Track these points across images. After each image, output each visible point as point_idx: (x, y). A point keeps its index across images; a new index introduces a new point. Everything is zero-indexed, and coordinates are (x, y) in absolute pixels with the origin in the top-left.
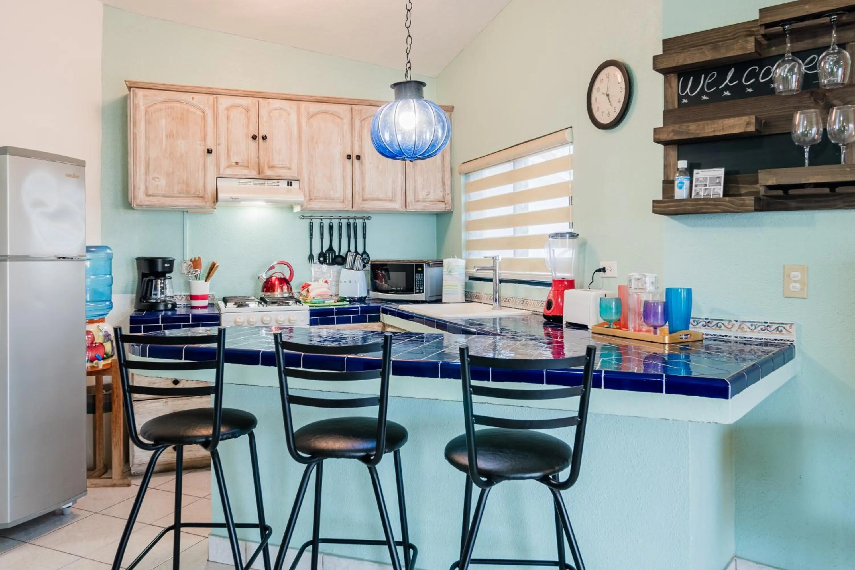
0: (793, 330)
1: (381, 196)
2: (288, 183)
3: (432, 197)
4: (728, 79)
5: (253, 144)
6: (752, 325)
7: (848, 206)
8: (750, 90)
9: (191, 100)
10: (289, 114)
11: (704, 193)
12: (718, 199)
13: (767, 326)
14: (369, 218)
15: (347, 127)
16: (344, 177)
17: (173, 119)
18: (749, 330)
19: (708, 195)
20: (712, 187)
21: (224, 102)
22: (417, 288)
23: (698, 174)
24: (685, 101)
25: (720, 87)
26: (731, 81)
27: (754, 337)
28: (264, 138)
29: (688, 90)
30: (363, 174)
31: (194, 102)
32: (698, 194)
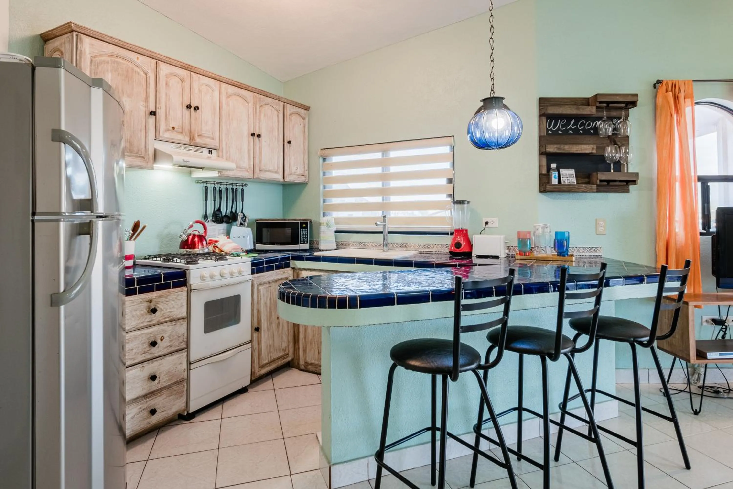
0: (601, 250)
1: (271, 168)
2: (209, 151)
3: (298, 172)
4: (571, 124)
5: (186, 112)
6: (583, 249)
7: (624, 191)
8: (581, 132)
9: (136, 60)
10: (213, 91)
11: (567, 181)
12: (574, 185)
13: (590, 249)
14: (246, 185)
15: (251, 111)
16: (249, 151)
17: (118, 74)
18: (582, 252)
19: (569, 182)
20: (571, 179)
21: (164, 69)
22: (302, 240)
23: (563, 171)
24: (550, 132)
25: (568, 128)
26: (573, 125)
27: (584, 255)
28: (197, 108)
29: (552, 127)
30: (260, 148)
31: (139, 62)
32: (564, 182)
